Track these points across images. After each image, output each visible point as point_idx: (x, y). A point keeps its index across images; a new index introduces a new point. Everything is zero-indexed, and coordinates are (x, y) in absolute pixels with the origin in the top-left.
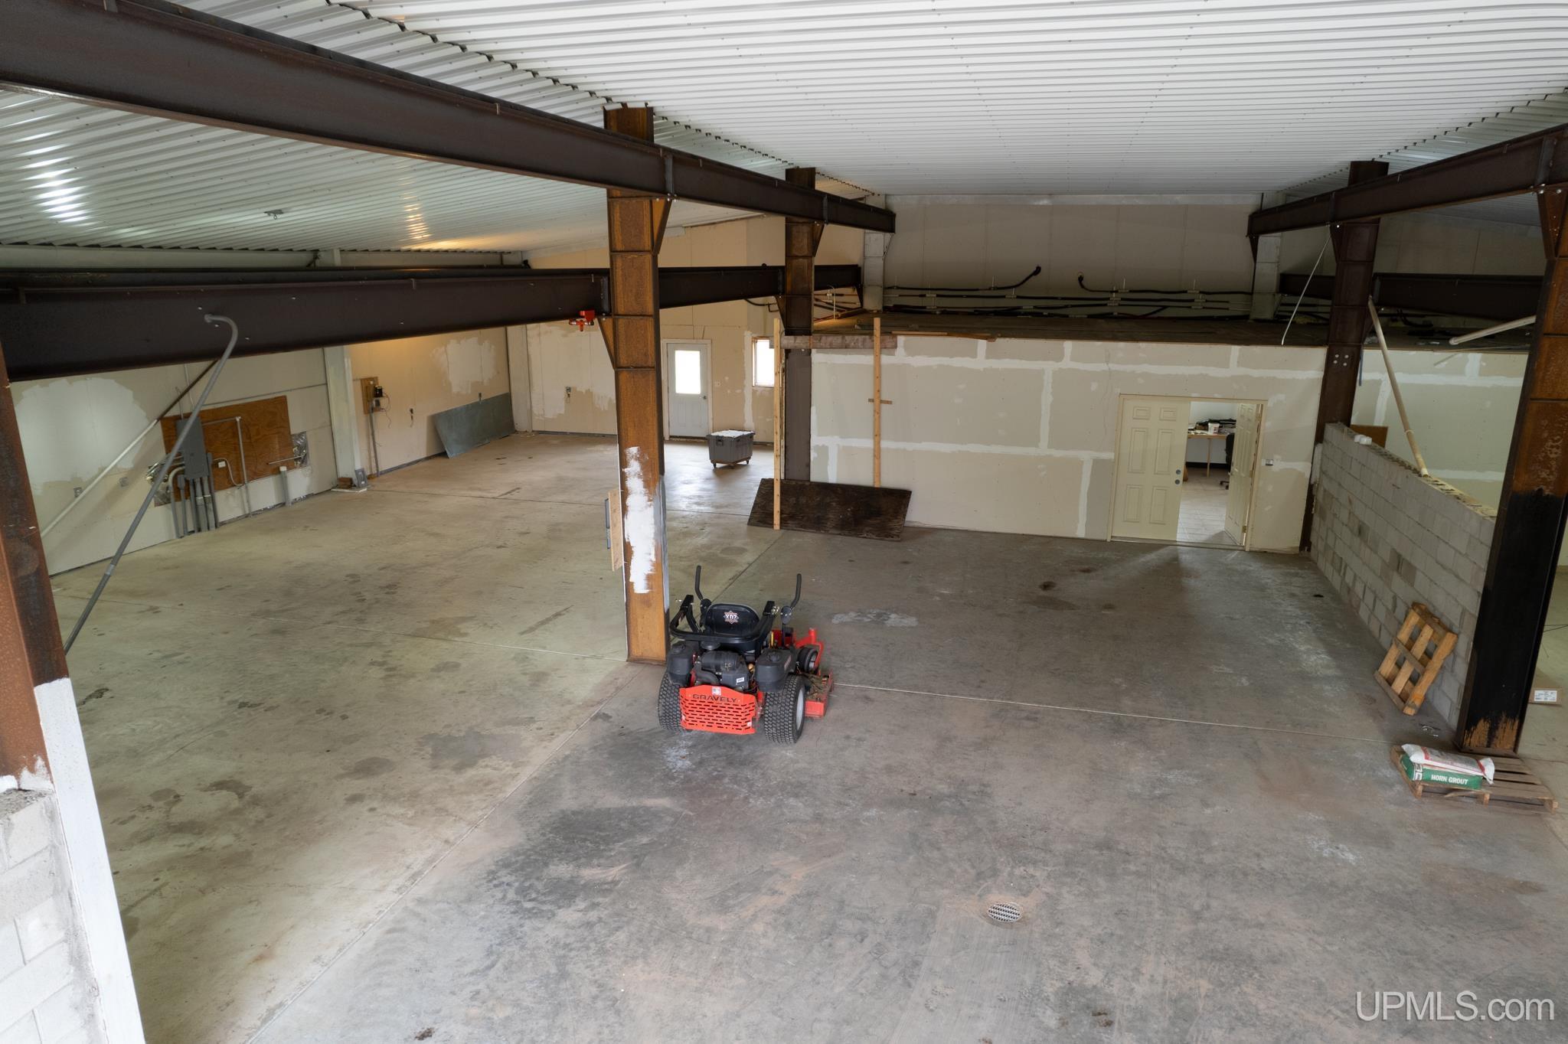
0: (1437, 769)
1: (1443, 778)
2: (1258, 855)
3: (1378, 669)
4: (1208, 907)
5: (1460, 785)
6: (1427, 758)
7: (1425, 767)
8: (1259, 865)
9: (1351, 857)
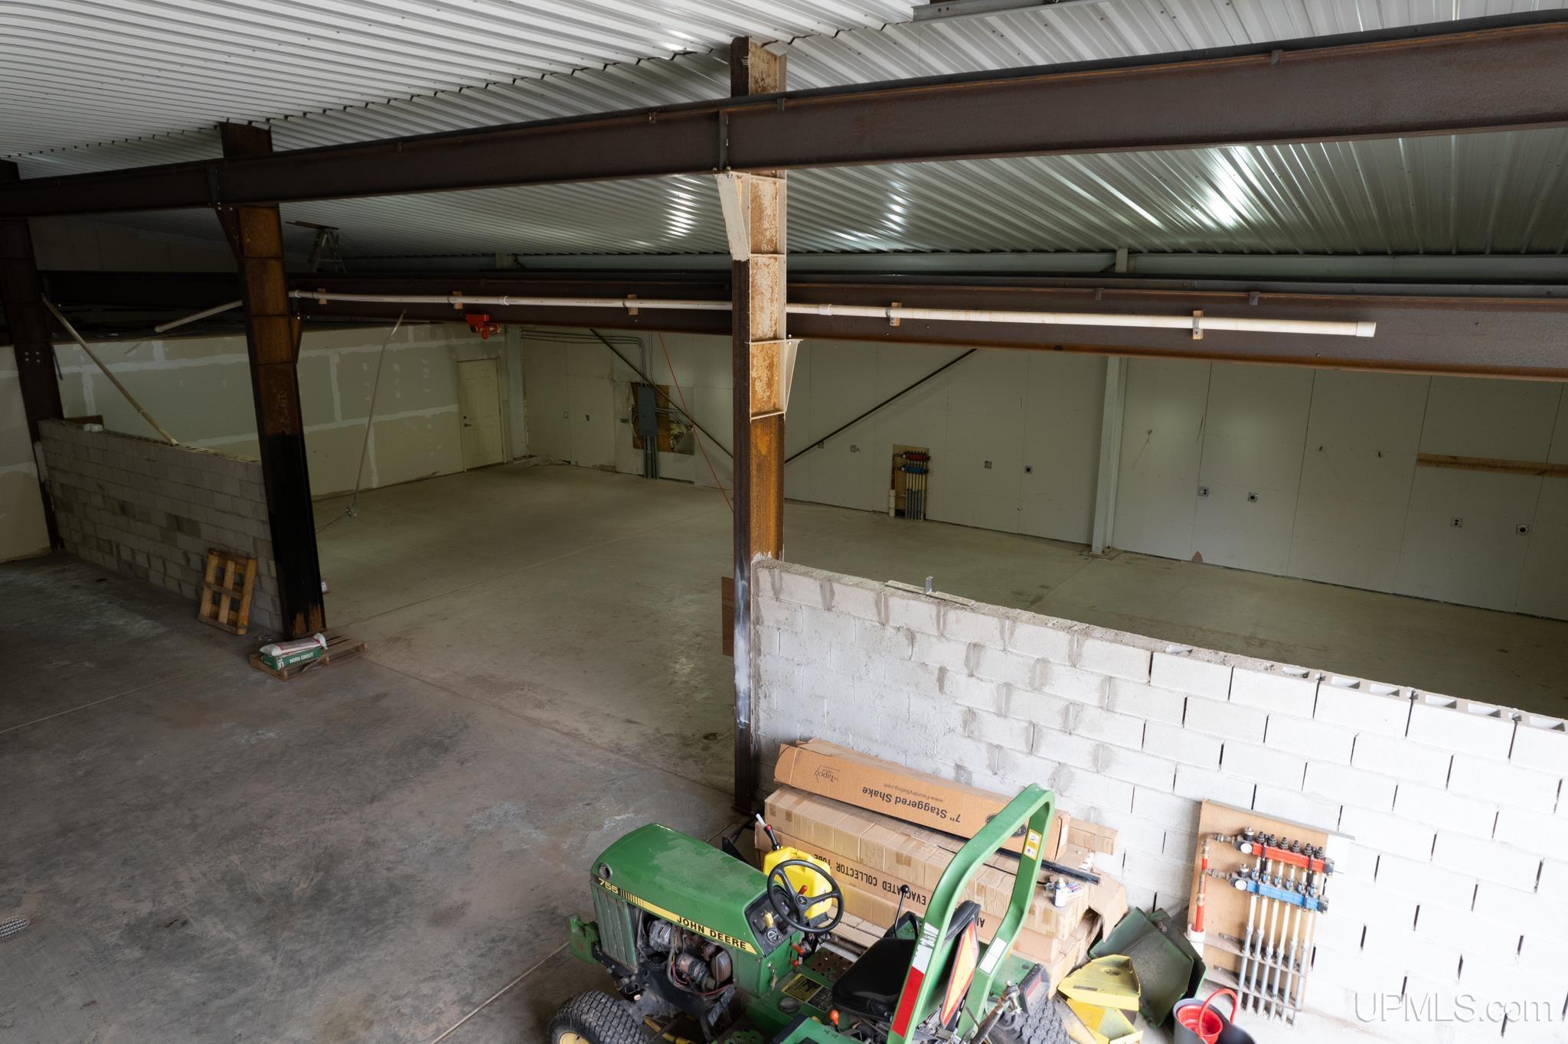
0: (291, 654)
1: (297, 659)
2: (206, 767)
3: (199, 612)
4: (197, 816)
5: (309, 659)
6: (282, 649)
7: (283, 656)
8: (212, 772)
9: (271, 735)
